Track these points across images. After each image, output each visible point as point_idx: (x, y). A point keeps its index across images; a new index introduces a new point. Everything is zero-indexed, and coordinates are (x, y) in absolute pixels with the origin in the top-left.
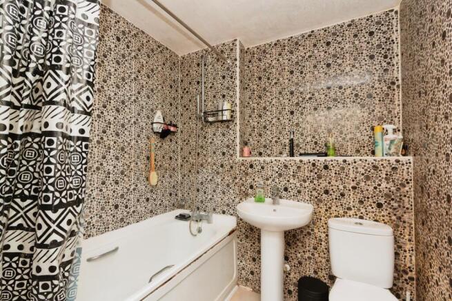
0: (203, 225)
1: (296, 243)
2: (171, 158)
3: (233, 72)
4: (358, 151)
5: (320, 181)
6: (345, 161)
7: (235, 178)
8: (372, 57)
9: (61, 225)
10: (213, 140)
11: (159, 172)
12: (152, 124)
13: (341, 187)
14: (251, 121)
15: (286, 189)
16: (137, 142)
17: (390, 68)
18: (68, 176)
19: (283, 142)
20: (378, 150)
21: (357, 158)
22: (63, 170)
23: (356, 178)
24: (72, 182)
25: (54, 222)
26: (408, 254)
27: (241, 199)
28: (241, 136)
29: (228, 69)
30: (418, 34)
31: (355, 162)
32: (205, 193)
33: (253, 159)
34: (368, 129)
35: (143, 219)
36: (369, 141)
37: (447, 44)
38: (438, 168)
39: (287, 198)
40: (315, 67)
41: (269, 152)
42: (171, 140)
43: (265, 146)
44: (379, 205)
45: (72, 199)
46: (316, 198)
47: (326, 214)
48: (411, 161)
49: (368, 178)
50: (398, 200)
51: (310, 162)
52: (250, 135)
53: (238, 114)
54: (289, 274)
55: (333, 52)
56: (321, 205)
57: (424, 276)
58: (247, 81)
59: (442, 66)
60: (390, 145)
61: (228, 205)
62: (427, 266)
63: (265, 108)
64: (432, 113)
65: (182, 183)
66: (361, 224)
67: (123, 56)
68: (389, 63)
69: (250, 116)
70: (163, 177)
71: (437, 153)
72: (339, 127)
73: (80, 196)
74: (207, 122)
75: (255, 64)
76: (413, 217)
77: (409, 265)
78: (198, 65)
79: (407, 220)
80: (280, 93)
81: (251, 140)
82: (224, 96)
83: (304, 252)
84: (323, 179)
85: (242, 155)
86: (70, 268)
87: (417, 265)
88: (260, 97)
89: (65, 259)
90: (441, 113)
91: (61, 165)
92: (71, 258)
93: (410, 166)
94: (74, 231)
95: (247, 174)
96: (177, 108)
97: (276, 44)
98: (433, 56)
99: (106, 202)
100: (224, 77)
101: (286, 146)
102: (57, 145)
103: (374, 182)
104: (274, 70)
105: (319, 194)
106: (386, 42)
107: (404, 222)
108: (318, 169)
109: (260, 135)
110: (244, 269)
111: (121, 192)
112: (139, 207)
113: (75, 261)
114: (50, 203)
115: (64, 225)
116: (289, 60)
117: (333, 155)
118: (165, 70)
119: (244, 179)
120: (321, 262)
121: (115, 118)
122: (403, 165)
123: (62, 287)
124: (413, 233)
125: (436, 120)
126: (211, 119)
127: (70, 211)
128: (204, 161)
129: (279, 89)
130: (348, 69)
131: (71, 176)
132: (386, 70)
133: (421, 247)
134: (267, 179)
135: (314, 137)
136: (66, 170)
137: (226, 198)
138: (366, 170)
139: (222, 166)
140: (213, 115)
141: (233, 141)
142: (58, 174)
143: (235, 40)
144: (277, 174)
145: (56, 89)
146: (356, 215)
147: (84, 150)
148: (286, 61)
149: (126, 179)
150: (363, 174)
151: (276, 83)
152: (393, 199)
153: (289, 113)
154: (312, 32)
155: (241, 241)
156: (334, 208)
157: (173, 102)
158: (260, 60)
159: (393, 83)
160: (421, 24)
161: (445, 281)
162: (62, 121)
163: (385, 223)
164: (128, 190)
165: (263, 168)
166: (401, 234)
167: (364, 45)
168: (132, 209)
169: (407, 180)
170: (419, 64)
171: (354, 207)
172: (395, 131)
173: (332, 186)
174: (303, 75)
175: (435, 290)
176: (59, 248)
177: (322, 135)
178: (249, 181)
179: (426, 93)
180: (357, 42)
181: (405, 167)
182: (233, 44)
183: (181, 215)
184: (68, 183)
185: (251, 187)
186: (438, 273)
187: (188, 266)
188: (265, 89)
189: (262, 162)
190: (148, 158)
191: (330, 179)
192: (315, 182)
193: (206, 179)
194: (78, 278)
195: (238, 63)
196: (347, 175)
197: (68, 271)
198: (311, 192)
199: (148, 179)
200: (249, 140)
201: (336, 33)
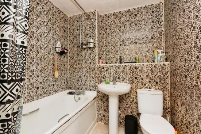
0: (81, 96)
1: (123, 101)
2: (65, 65)
3: (95, 25)
4: (148, 61)
5: (133, 74)
6: (143, 65)
7: (96, 74)
8: (153, 22)
9: (12, 91)
10: (85, 56)
11: (59, 71)
12: (55, 48)
13: (142, 76)
14: (102, 48)
15: (119, 78)
16: (48, 56)
17: (160, 26)
18: (16, 65)
19: (117, 58)
20: (156, 60)
21: (148, 63)
22: (13, 62)
23: (148, 72)
24: (18, 69)
25: (8, 90)
26: (168, 102)
27: (99, 83)
28: (98, 55)
29: (92, 24)
30: (172, 12)
31: (147, 65)
32: (82, 81)
33: (104, 65)
34: (152, 52)
35: (51, 94)
36: (152, 57)
37: (185, 14)
38: (181, 65)
39: (119, 82)
40: (130, 25)
41: (110, 62)
42: (65, 57)
43: (109, 60)
44: (157, 83)
45: (18, 78)
46: (132, 81)
47: (136, 88)
48: (169, 64)
49: (152, 72)
50: (164, 80)
51: (129, 66)
52: (102, 55)
53: (97, 45)
54: (120, 115)
55: (138, 19)
56: (134, 84)
57: (174, 109)
58: (101, 30)
59: (183, 23)
60: (160, 58)
61: (93, 86)
62: (176, 105)
63: (109, 43)
64: (179, 43)
65: (70, 77)
66: (150, 91)
67: (40, 12)
68: (160, 25)
69: (102, 46)
70: (61, 74)
71: (181, 59)
72: (140, 51)
73: (22, 77)
74: (82, 48)
75: (104, 23)
76: (170, 87)
77: (168, 106)
78: (78, 21)
79: (167, 88)
80: (115, 36)
81: (102, 57)
82: (90, 36)
83: (126, 104)
84: (135, 73)
85: (99, 63)
86: (17, 116)
87: (171, 106)
88: (106, 38)
89: (14, 111)
90: (183, 42)
91: (12, 59)
92: (17, 110)
93: (168, 66)
94: (19, 95)
95: (101, 72)
96: (67, 42)
97: (113, 14)
98: (179, 20)
99: (32, 86)
100: (90, 28)
101: (118, 59)
102: (10, 47)
103: (155, 73)
104: (113, 26)
105: (133, 79)
106: (159, 16)
107: (166, 89)
108: (133, 69)
109: (107, 55)
110: (100, 115)
111: (40, 81)
112: (49, 88)
113: (19, 113)
114: (6, 79)
115: (14, 91)
116: (119, 22)
117: (138, 63)
118: (61, 22)
119: (100, 74)
120: (134, 108)
121: (36, 44)
122: (166, 66)
123: (13, 126)
124: (170, 93)
125: (180, 46)
126: (84, 47)
127: (17, 84)
128: (81, 66)
129: (115, 34)
130: (144, 26)
131: (17, 66)
132: (159, 27)
133: (173, 99)
134: (111, 74)
135: (130, 55)
136: (14, 62)
137: (92, 83)
138: (152, 68)
139: (90, 68)
140: (85, 45)
141: (95, 57)
142: (10, 63)
143: (96, 11)
144: (115, 71)
145: (8, 16)
146: (148, 87)
147: (24, 53)
148: (118, 22)
149: (43, 74)
150: (150, 70)
151: (113, 32)
152: (162, 80)
153: (119, 45)
154: (129, 9)
155: (99, 102)
156: (139, 85)
157: (65, 38)
158: (106, 21)
159: (161, 33)
160: (174, 7)
161: (184, 110)
162: (12, 34)
163: (159, 90)
164: (44, 80)
165: (108, 69)
166: (165, 94)
167: (150, 16)
168: (46, 90)
169: (167, 72)
170: (173, 24)
171: (147, 84)
172: (162, 52)
173: (138, 75)
174: (125, 28)
175: (180, 114)
176: (12, 104)
177: (133, 54)
178: (102, 75)
179: (176, 35)
180: (147, 15)
181: (167, 67)
182: (94, 12)
183: (70, 92)
184: (16, 69)
185: (103, 78)
186: (181, 107)
187: (76, 114)
188: (108, 34)
189: (108, 66)
190: (54, 65)
191: (137, 73)
192: (131, 74)
193: (82, 75)
194: (21, 122)
195: (97, 21)
196: (144, 71)
197: (16, 117)
198: (130, 79)
199: (54, 75)
200: (101, 57)
201: (139, 10)
